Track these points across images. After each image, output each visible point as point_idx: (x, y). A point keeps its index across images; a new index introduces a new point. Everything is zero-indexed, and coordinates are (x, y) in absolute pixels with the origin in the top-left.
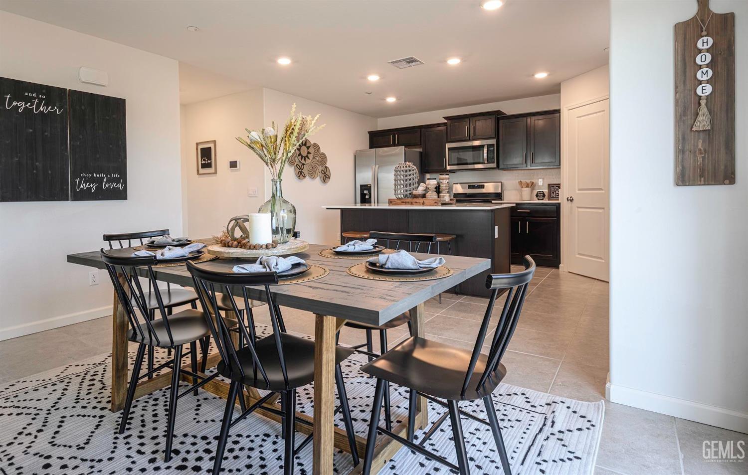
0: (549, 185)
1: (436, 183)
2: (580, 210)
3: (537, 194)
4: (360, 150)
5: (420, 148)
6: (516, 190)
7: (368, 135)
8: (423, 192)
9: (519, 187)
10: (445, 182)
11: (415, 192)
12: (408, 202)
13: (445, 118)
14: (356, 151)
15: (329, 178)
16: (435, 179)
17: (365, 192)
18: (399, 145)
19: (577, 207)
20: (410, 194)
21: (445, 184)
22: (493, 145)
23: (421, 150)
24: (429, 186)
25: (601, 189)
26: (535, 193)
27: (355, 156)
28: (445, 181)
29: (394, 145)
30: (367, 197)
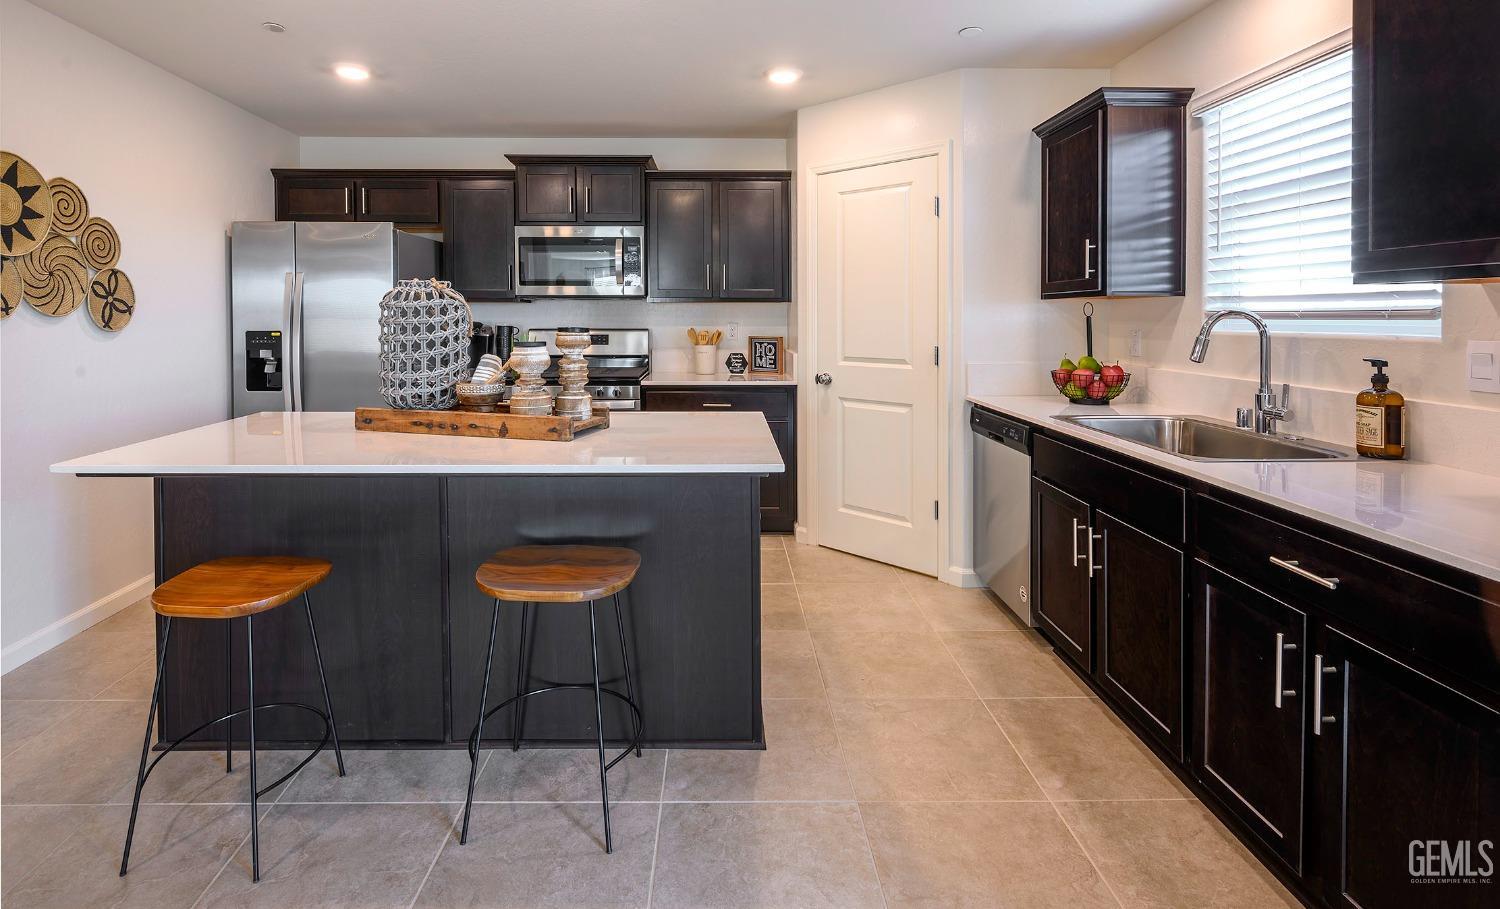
0: (751, 339)
1: (547, 358)
2: (847, 404)
3: (729, 359)
4: (243, 223)
5: (435, 230)
6: (681, 348)
7: (271, 183)
8: (497, 388)
9: (688, 342)
10: (576, 354)
11: (465, 390)
12: (441, 426)
13: (510, 158)
14: (234, 224)
15: (129, 310)
16: (544, 344)
17: (264, 354)
18: (372, 216)
19: (841, 398)
20: (444, 392)
21: (579, 361)
22: (636, 241)
23: (439, 237)
24: (523, 371)
25: (903, 362)
26: (724, 356)
27: (229, 242)
28: (577, 350)
29: (355, 216)
30: (269, 369)
